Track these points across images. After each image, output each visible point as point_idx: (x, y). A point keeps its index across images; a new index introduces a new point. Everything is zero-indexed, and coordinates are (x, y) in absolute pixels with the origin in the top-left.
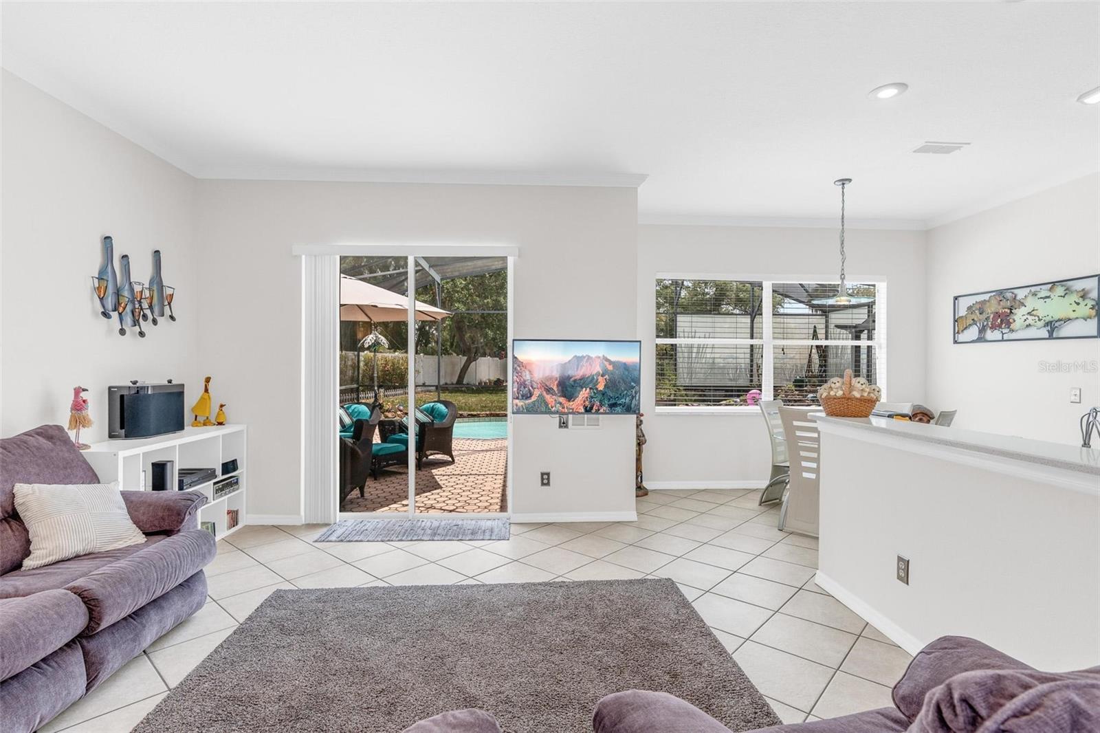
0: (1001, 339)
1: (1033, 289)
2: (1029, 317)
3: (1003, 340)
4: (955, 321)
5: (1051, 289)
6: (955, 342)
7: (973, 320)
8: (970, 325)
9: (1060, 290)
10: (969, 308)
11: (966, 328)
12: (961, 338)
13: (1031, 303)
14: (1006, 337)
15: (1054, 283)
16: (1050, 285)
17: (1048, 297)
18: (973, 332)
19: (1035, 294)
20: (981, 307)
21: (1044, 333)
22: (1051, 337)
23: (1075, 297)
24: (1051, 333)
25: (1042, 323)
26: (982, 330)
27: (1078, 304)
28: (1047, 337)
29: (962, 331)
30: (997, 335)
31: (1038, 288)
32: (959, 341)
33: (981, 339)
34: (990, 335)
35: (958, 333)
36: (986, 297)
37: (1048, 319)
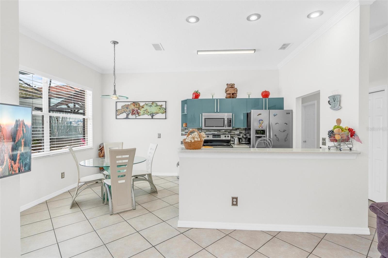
0: (135, 118)
1: (146, 103)
2: (145, 112)
3: (136, 118)
4: (116, 111)
5: (152, 104)
6: (116, 118)
7: (124, 111)
8: (123, 113)
9: (155, 105)
10: (122, 107)
11: (121, 114)
12: (118, 117)
13: (146, 107)
14: (137, 117)
15: (153, 102)
16: (152, 102)
17: (151, 106)
18: (124, 115)
19: (147, 105)
20: (127, 107)
21: (150, 117)
22: (152, 118)
23: (159, 107)
24: (152, 117)
25: (149, 114)
26: (128, 115)
27: (160, 109)
28: (151, 118)
29: (119, 115)
30: (134, 117)
31: (148, 103)
32: (118, 118)
33: (127, 118)
34: (130, 116)
35: (118, 115)
36: (129, 103)
37: (151, 113)
